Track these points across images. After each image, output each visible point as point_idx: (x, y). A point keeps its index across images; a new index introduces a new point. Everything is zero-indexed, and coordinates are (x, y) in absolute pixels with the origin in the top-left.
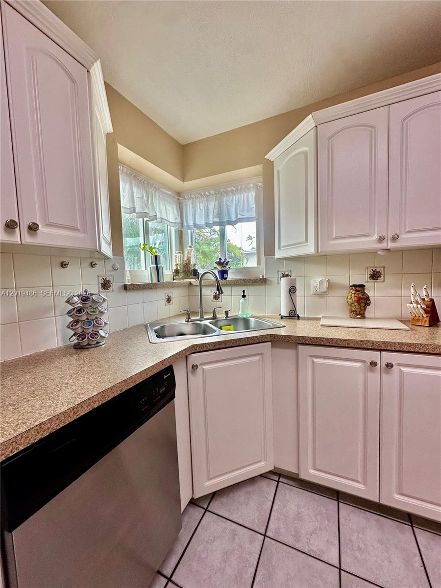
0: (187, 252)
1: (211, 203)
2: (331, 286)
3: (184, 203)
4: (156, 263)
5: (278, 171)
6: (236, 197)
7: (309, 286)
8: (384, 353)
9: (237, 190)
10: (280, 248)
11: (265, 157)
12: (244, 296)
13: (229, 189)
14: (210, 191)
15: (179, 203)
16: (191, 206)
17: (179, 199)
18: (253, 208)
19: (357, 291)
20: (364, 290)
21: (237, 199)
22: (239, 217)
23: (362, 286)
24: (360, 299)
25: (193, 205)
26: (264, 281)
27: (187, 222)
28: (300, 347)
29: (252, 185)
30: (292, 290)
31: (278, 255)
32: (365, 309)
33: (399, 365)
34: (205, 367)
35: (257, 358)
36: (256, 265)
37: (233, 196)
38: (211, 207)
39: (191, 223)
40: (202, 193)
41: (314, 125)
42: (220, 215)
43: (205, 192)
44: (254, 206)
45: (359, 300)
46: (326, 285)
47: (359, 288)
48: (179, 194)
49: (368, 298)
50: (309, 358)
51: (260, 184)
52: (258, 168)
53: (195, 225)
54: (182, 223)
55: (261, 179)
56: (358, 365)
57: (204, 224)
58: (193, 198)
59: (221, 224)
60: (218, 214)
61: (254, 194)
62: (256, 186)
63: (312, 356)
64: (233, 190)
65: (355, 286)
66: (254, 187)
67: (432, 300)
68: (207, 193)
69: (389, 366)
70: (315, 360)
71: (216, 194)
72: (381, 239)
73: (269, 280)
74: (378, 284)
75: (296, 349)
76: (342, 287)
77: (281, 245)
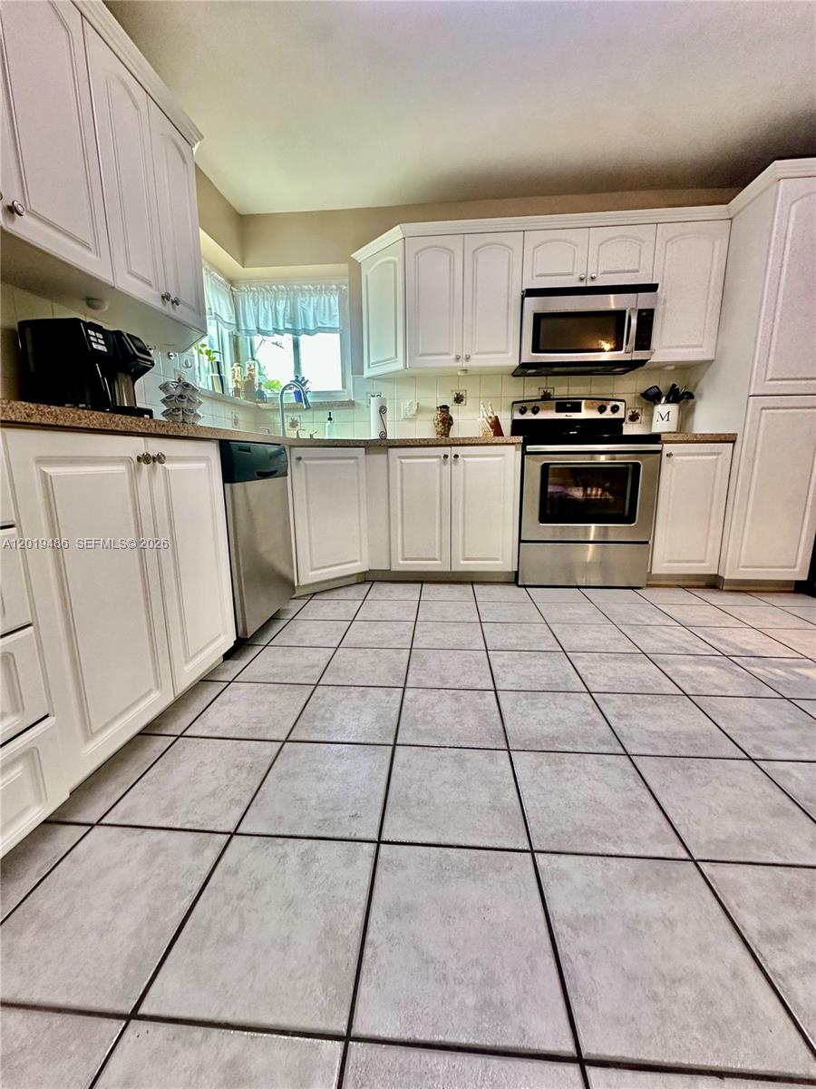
0: (247, 366)
1: (281, 302)
2: (420, 410)
3: (240, 298)
4: (219, 372)
5: (367, 277)
6: (314, 300)
7: (399, 409)
8: (453, 448)
9: (316, 289)
10: (369, 366)
11: (352, 256)
12: (330, 419)
13: (306, 287)
14: (280, 286)
15: (233, 296)
16: (251, 301)
17: (231, 289)
18: (335, 316)
19: (442, 411)
20: (448, 411)
21: (316, 301)
22: (319, 325)
23: (446, 407)
24: (444, 419)
25: (254, 301)
26: (351, 404)
27: (246, 325)
28: (390, 450)
29: (334, 287)
30: (383, 410)
31: (367, 373)
32: (449, 430)
33: (463, 456)
34: (307, 462)
35: (352, 461)
36: (340, 389)
37: (310, 297)
38: (281, 308)
39: (252, 327)
40: (268, 287)
41: (402, 236)
42: (293, 320)
43: (271, 287)
44: (338, 313)
45: (443, 421)
46: (415, 408)
47: (445, 408)
48: (231, 282)
49: (451, 419)
50: (399, 460)
51: (345, 287)
52: (344, 267)
53: (259, 331)
54: (238, 325)
55: (347, 280)
56: (435, 460)
57: (271, 329)
58: (254, 291)
59: (295, 332)
60: (291, 318)
61: (337, 298)
62: (339, 288)
63: (400, 457)
64: (310, 290)
65: (441, 407)
66: (336, 290)
67: (496, 417)
68: (274, 287)
69: (456, 456)
70: (403, 460)
71: (287, 290)
72: (458, 359)
73: (358, 403)
74: (461, 407)
75: (387, 453)
76: (430, 411)
77: (371, 361)
